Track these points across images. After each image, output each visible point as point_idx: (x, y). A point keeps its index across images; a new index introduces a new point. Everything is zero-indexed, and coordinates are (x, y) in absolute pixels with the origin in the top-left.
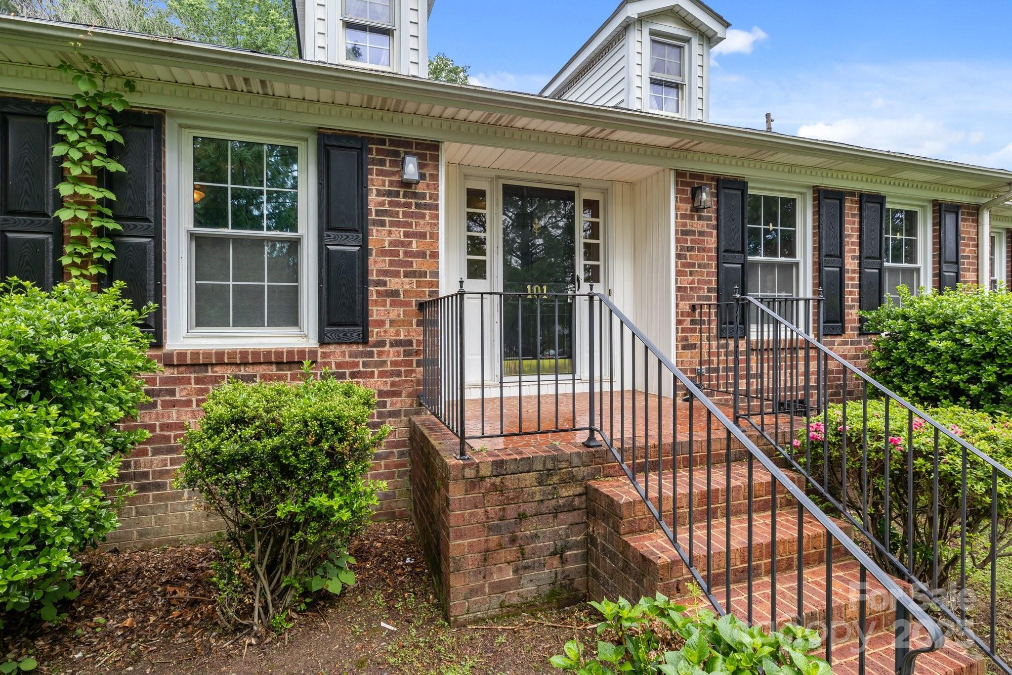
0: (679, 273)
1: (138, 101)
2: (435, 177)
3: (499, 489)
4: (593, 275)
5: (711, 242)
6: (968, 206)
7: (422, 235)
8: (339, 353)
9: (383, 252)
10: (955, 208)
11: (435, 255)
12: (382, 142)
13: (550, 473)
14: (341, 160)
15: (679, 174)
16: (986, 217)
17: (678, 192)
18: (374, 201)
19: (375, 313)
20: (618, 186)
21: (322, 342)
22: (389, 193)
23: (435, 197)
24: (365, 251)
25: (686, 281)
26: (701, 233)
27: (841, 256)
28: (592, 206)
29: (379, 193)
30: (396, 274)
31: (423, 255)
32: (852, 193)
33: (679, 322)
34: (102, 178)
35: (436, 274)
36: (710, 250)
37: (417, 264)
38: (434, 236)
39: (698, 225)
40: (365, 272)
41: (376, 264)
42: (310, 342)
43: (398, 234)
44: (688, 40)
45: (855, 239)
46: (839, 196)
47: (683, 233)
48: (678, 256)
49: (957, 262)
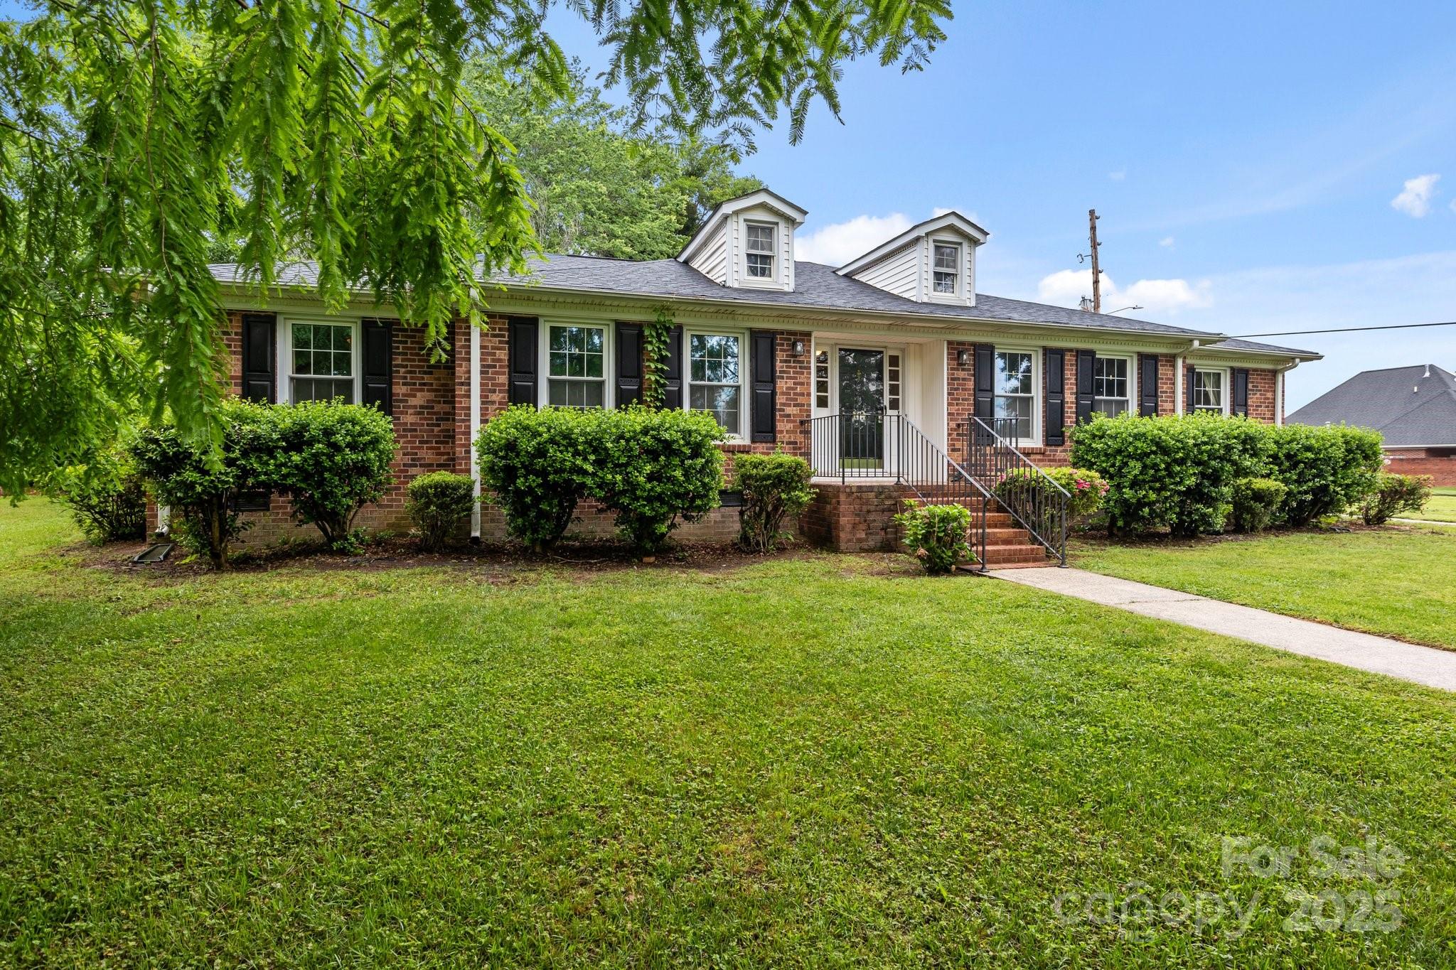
0: (949, 404)
1: (675, 321)
2: (809, 350)
3: (860, 498)
4: (894, 405)
5: (971, 385)
6: (1165, 355)
7: (802, 384)
8: (761, 447)
9: (783, 393)
10: (1155, 357)
11: (808, 395)
12: (782, 333)
13: (881, 493)
14: (764, 345)
15: (950, 343)
16: (1180, 362)
17: (949, 354)
18: (778, 364)
19: (780, 426)
20: (912, 347)
21: (753, 441)
22: (786, 361)
23: (809, 362)
24: (774, 393)
25: (954, 409)
26: (964, 379)
27: (1062, 392)
28: (894, 361)
29: (782, 361)
30: (789, 405)
31: (803, 394)
32: (1071, 350)
33: (949, 435)
34: (662, 359)
35: (809, 405)
36: (969, 390)
37: (800, 400)
38: (809, 384)
39: (961, 374)
40: (774, 404)
41: (780, 399)
42: (747, 442)
43: (790, 383)
44: (960, 244)
45: (1073, 381)
46: (1061, 352)
47: (952, 379)
48: (949, 394)
49: (1156, 395)
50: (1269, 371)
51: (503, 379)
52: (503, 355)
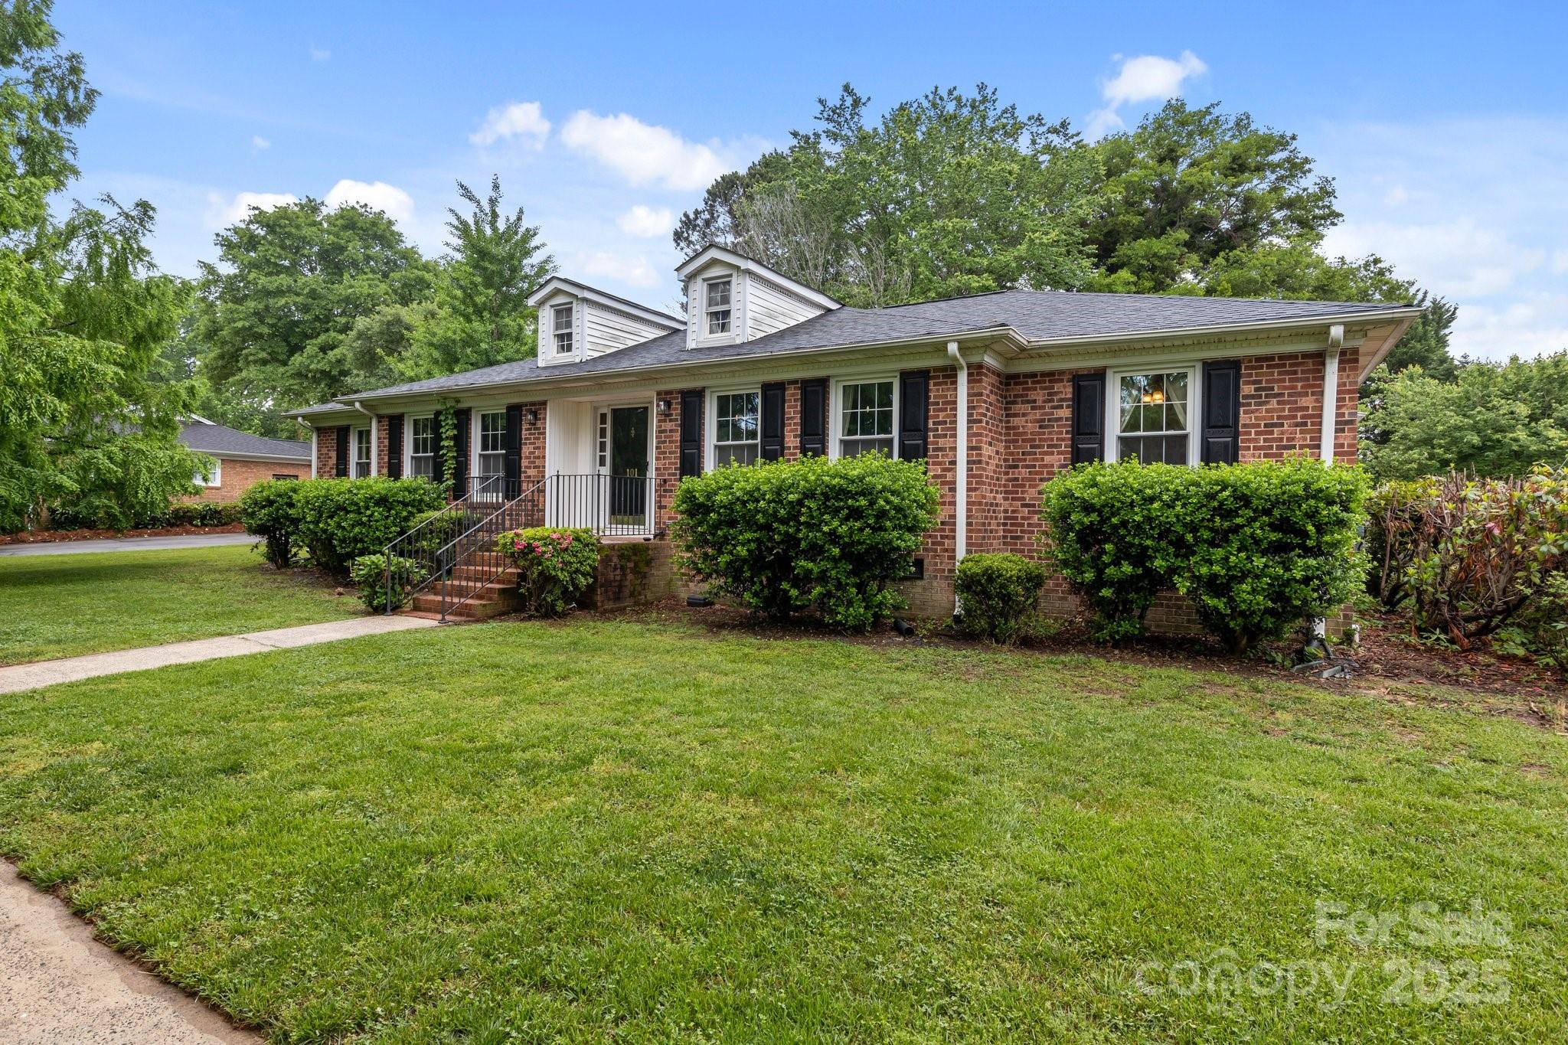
0: (657, 459)
1: (464, 405)
2: (545, 419)
5: (677, 436)
6: (942, 369)
7: (539, 448)
9: (527, 458)
10: (924, 374)
11: (544, 457)
12: (526, 406)
14: (515, 417)
15: (658, 393)
16: (964, 377)
17: (658, 405)
18: (524, 432)
19: (523, 485)
21: (505, 500)
22: (529, 429)
23: (545, 428)
24: (520, 458)
25: (661, 463)
26: (671, 431)
27: (781, 435)
29: (527, 430)
30: (530, 468)
31: (538, 458)
32: (795, 382)
33: (657, 491)
35: (544, 467)
36: (676, 441)
37: (538, 462)
38: (544, 448)
39: (668, 426)
40: (520, 467)
41: (524, 463)
42: (501, 500)
43: (531, 448)
44: (731, 275)
45: (798, 420)
46: (781, 386)
47: (660, 432)
48: (657, 448)
50: (1306, 356)
51: (386, 459)
52: (386, 442)
